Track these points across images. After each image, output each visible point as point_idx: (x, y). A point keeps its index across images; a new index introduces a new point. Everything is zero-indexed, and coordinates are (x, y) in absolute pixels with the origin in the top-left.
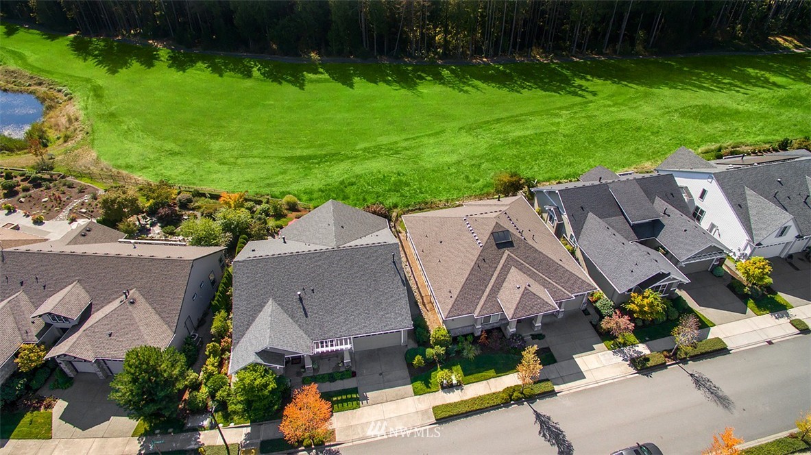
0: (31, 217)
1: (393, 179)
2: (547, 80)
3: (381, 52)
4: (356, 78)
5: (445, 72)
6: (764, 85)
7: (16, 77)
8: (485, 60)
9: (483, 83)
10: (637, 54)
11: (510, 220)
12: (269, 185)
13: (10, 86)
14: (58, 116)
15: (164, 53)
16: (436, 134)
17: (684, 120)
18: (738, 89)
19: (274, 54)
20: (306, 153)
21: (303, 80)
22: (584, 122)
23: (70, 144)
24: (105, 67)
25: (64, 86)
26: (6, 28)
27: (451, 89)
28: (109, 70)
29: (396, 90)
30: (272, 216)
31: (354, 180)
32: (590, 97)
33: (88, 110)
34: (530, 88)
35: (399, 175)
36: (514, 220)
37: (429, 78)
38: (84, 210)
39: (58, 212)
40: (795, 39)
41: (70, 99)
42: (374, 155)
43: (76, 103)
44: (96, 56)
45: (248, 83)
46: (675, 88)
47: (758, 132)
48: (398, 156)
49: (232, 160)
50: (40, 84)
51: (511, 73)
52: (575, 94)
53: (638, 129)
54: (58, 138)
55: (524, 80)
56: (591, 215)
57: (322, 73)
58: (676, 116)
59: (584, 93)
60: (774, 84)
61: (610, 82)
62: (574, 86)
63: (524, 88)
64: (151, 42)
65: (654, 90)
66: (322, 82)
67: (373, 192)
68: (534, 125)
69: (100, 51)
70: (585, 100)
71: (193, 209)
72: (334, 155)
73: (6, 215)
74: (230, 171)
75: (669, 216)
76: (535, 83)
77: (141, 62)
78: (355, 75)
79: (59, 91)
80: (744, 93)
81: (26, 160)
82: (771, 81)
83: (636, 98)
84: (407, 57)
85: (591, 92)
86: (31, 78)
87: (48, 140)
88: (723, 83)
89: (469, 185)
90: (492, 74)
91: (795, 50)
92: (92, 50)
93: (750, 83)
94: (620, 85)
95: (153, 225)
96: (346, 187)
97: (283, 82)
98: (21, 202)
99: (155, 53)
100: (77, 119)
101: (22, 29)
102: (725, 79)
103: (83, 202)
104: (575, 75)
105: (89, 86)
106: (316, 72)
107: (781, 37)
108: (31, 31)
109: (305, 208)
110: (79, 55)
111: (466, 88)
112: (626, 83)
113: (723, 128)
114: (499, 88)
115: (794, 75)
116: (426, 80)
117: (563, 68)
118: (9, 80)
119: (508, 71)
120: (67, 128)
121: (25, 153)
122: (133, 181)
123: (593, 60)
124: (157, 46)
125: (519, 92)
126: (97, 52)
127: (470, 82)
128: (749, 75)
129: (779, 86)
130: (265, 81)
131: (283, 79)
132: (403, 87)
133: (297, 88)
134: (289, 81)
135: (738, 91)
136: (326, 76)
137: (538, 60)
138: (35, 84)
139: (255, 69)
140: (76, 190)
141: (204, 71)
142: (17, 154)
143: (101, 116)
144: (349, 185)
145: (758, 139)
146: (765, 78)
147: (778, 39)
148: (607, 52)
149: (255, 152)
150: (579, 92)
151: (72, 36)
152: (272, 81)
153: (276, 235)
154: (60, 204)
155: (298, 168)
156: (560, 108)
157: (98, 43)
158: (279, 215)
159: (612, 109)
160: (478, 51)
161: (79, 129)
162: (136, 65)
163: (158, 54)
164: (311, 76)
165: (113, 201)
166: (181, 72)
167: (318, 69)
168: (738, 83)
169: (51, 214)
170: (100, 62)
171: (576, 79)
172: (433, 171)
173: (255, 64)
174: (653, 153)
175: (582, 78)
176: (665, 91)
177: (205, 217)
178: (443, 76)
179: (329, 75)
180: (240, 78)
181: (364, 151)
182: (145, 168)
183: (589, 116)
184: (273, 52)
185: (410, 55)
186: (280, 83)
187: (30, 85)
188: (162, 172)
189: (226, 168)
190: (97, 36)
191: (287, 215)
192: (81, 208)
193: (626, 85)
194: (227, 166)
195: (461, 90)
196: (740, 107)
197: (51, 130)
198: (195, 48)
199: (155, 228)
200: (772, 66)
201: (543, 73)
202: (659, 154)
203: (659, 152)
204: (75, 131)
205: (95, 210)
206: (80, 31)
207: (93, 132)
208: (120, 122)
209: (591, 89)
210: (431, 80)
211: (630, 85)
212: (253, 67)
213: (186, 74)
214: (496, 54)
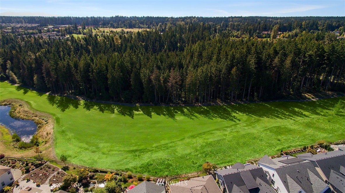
0: (36, 183)
1: (166, 162)
2: (222, 114)
3: (162, 101)
4: (152, 113)
5: (185, 110)
6: (301, 116)
7: (27, 114)
8: (200, 104)
9: (199, 115)
10: (255, 101)
11: (206, 189)
12: (121, 165)
13: (25, 117)
14: (43, 131)
15: (82, 102)
16: (182, 140)
17: (271, 134)
18: (291, 118)
19: (123, 102)
20: (135, 148)
21: (133, 114)
22: (235, 134)
23: (47, 145)
24: (60, 108)
25: (45, 117)
26: (24, 90)
27: (187, 118)
28: (62, 110)
29: (167, 118)
30: (123, 181)
31: (152, 163)
32: (238, 122)
33: (55, 129)
34: (216, 117)
35: (168, 160)
36: (208, 189)
37: (179, 113)
38: (55, 180)
39: (45, 181)
40: (312, 95)
41: (47, 123)
42: (159, 150)
43: (49, 126)
44: (57, 103)
45: (113, 116)
46: (269, 117)
47: (297, 140)
48: (168, 150)
49: (107, 152)
50: (36, 116)
51: (209, 110)
52: (232, 120)
53: (255, 138)
54: (43, 142)
55: (214, 113)
56: (234, 185)
57: (140, 111)
58: (268, 132)
59: (236, 120)
60: (305, 115)
61: (245, 114)
62: (232, 117)
63: (214, 117)
64: (77, 97)
65: (261, 118)
66: (140, 115)
67: (159, 169)
68: (218, 135)
69: (58, 101)
70: (236, 123)
71: (94, 179)
72: (144, 149)
73: (27, 182)
74: (106, 158)
75: (261, 186)
76: (218, 115)
77: (73, 106)
78: (152, 111)
79: (43, 119)
80: (294, 120)
81: (31, 153)
82: (303, 114)
83: (255, 122)
84: (172, 103)
85: (238, 119)
86: (33, 114)
87: (39, 143)
88: (286, 115)
89: (194, 165)
90: (202, 110)
91: (312, 99)
92: (55, 101)
93: (296, 115)
94: (249, 116)
95: (80, 187)
96: (149, 166)
97: (126, 115)
98: (32, 176)
99: (79, 102)
100: (50, 134)
101: (30, 91)
102: (287, 113)
103: (54, 175)
104: (232, 111)
105: (55, 118)
106: (138, 111)
107: (307, 94)
108: (33, 91)
109: (134, 177)
110: (51, 103)
111: (193, 117)
112: (251, 115)
113: (285, 138)
114: (205, 117)
115: (312, 111)
116: (178, 113)
117: (228, 108)
118: (25, 114)
119: (208, 109)
120: (46, 137)
121: (30, 149)
122: (72, 164)
123: (239, 104)
124: (79, 99)
125: (212, 119)
126: (57, 102)
127: (194, 114)
128: (295, 111)
129: (306, 116)
130: (119, 114)
131: (126, 114)
132: (170, 117)
133: (131, 118)
134: (128, 115)
135: (291, 119)
136: (141, 112)
137: (219, 104)
138: (34, 116)
139: (116, 109)
140: (51, 169)
141: (97, 110)
142: (27, 150)
143: (59, 132)
144: (150, 165)
145: (296, 144)
146: (301, 112)
147: (306, 95)
148: (244, 100)
149: (115, 148)
150: (234, 120)
151: (48, 94)
152: (122, 115)
153: (124, 191)
154: (46, 177)
155: (131, 156)
156: (227, 127)
157: (58, 98)
158: (125, 181)
159: (246, 128)
160: (197, 100)
161: (51, 138)
162: (71, 107)
163: (80, 103)
164: (136, 112)
165: (68, 180)
166: (88, 111)
167: (138, 109)
168: (292, 115)
169: (43, 182)
170: (58, 106)
171: (233, 113)
172: (181, 158)
173: (116, 107)
174: (260, 150)
175: (235, 112)
176: (265, 119)
177: (99, 183)
178: (184, 112)
179: (143, 112)
180: (110, 113)
181: (156, 148)
182: (76, 157)
183: (238, 131)
184: (122, 102)
185: (172, 102)
186: (125, 115)
187: (32, 117)
188: (82, 159)
189: (105, 156)
190: (57, 94)
191: (128, 181)
192: (54, 179)
193: (251, 116)
194: (106, 155)
195: (191, 118)
196: (292, 127)
197: (40, 138)
198: (94, 100)
199: (81, 188)
200: (304, 107)
201: (221, 110)
202: (262, 151)
203: (261, 150)
204: (49, 139)
205: (59, 179)
206: (51, 91)
207: (56, 139)
208: (66, 135)
209: (238, 118)
210: (180, 113)
211: (253, 116)
212: (115, 109)
213: (90, 111)
214: (204, 102)
